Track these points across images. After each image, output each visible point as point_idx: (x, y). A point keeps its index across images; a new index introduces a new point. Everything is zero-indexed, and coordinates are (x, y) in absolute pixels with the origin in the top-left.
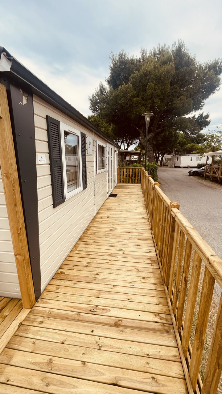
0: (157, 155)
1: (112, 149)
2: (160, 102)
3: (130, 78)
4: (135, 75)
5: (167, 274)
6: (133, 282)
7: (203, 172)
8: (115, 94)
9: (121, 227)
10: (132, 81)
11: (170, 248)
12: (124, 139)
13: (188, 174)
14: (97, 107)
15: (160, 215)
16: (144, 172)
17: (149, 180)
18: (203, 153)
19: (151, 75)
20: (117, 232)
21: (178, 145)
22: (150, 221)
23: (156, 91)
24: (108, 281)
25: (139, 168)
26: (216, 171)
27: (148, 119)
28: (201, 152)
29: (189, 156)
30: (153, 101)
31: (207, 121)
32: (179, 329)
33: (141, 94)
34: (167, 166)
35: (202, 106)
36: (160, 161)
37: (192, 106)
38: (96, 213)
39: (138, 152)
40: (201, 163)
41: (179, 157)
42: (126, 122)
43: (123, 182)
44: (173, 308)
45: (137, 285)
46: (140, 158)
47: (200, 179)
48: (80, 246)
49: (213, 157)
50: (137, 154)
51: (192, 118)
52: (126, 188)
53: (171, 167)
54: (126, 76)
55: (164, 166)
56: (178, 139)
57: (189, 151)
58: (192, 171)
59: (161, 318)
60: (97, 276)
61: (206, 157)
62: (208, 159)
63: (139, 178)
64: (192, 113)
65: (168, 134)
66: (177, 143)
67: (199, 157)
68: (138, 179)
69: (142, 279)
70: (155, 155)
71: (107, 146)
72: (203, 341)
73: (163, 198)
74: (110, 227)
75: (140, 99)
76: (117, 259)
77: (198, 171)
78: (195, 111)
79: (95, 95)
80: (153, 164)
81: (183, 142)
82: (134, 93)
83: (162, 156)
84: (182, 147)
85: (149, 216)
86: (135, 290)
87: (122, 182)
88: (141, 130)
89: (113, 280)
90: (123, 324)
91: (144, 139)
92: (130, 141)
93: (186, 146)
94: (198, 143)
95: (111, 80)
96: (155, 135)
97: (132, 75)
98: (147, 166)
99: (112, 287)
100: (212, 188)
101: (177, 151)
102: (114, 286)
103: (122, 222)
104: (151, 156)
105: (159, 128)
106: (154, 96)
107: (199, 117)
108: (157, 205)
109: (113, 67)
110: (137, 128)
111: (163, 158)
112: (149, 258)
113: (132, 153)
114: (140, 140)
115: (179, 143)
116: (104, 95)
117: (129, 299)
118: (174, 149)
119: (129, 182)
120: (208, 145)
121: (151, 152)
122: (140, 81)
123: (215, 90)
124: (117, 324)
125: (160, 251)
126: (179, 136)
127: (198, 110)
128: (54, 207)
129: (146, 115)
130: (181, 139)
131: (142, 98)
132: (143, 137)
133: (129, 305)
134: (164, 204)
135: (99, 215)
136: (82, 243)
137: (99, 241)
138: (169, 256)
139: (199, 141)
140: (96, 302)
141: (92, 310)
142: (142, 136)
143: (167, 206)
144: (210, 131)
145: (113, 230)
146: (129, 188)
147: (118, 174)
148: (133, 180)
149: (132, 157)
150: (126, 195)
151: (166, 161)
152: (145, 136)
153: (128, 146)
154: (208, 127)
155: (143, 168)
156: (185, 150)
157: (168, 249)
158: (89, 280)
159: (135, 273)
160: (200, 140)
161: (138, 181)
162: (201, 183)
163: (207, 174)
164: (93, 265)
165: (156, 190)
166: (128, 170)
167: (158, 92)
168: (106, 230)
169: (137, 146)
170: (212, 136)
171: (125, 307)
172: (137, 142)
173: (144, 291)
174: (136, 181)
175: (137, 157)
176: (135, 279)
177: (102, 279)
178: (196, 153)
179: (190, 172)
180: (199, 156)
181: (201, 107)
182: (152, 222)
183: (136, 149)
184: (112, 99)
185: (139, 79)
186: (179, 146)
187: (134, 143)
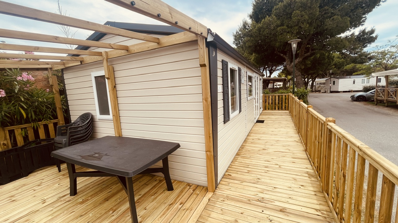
0: (306, 80)
1: (258, 78)
2: (308, 26)
3: (273, 10)
4: (279, 7)
5: (326, 181)
6: (292, 188)
7: (373, 96)
8: (258, 27)
9: (273, 147)
10: (275, 13)
11: (328, 158)
12: (266, 66)
13: (350, 99)
14: (240, 41)
15: (315, 133)
16: (293, 98)
17: (300, 105)
18: (370, 73)
19: (296, 3)
20: (270, 151)
21: (334, 66)
22: (303, 143)
23: (303, 17)
24: (269, 184)
25: (286, 94)
26: (393, 94)
27: (294, 46)
28: (368, 72)
29: (350, 78)
30: (300, 27)
31: (372, 37)
32: (341, 220)
33: (286, 23)
34: (319, 91)
35: (364, 21)
36: (310, 87)
37: (349, 23)
38: (247, 135)
39: (282, 79)
40: (368, 85)
41: (336, 80)
42: (269, 50)
43: (269, 109)
44: (334, 207)
45: (296, 190)
46: (285, 84)
47: (368, 105)
48: (239, 159)
49: (387, 77)
50: (282, 80)
51: (351, 35)
52: (273, 115)
53: (325, 92)
54: (268, 9)
55: (316, 91)
56: (333, 60)
57: (350, 73)
58: (356, 96)
59: (322, 213)
60: (258, 180)
61: (376, 78)
62: (379, 80)
63: (287, 105)
64: (350, 31)
65: (318, 57)
66: (332, 64)
67: (366, 78)
68: (285, 106)
69: (300, 187)
70: (303, 80)
71: (254, 75)
72: (360, 211)
73: (318, 117)
74: (263, 147)
75: (285, 27)
76: (274, 171)
77: (364, 95)
78: (354, 28)
79: (238, 31)
80: (302, 89)
81: (341, 62)
82: (277, 23)
83: (312, 80)
84: (339, 68)
85: (302, 139)
86: (295, 193)
87: (267, 109)
88: (286, 57)
89: (273, 184)
90: (287, 211)
91: (290, 65)
92: (272, 67)
93: (345, 68)
94: (362, 63)
95: (253, 15)
96: (303, 59)
97: (275, 7)
98: (296, 92)
99: (273, 188)
100: (388, 114)
101: (332, 74)
102: (275, 188)
103: (274, 144)
104: (299, 81)
105: (308, 51)
106: (300, 22)
107: (360, 34)
108: (311, 126)
109: (255, 4)
110: (282, 55)
111: (314, 83)
112: (306, 172)
113: (275, 80)
114: (284, 66)
115: (335, 65)
116: (247, 29)
117: (290, 198)
118: (329, 71)
119: (275, 109)
120: (378, 63)
121: (300, 77)
122: (284, 11)
123: (380, 2)
124: (282, 211)
125: (317, 166)
126: (334, 57)
127: (359, 26)
128: (224, 123)
129: (292, 41)
130: (337, 59)
131: (287, 26)
132: (289, 63)
133: (290, 201)
134: (319, 121)
135: (250, 137)
136: (239, 157)
137: (255, 157)
138: (327, 165)
139: (362, 60)
140: (262, 195)
141: (260, 200)
142: (287, 62)
143: (323, 122)
144: (379, 47)
145: (266, 149)
146: (276, 115)
147: (263, 101)
148: (280, 107)
149: (276, 84)
150: (274, 121)
151: (318, 86)
152: (291, 62)
153: (271, 73)
154: (374, 43)
155: (291, 94)
156: (344, 71)
157: (326, 158)
158: (252, 181)
159: (293, 182)
160: (364, 59)
161: (285, 108)
162: (370, 109)
163: (379, 98)
164: (253, 172)
165: (310, 112)
166: (274, 97)
167: (305, 18)
168: (259, 149)
169: (281, 72)
170: (382, 53)
171: (287, 202)
172: (281, 68)
173: (304, 194)
174: (283, 108)
175: (282, 83)
176: (293, 185)
177: (264, 182)
178: (360, 75)
179: (352, 97)
180: (364, 77)
181: (362, 22)
182: (306, 145)
183: (279, 76)
184: (256, 32)
185: (283, 9)
186: (335, 68)
187: (278, 70)
